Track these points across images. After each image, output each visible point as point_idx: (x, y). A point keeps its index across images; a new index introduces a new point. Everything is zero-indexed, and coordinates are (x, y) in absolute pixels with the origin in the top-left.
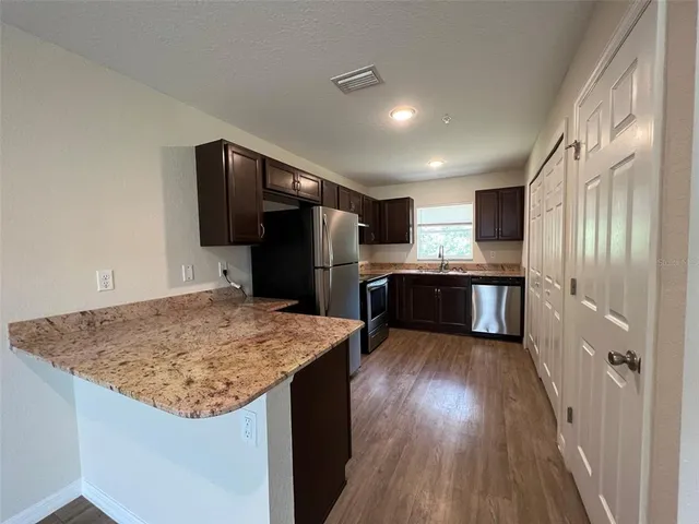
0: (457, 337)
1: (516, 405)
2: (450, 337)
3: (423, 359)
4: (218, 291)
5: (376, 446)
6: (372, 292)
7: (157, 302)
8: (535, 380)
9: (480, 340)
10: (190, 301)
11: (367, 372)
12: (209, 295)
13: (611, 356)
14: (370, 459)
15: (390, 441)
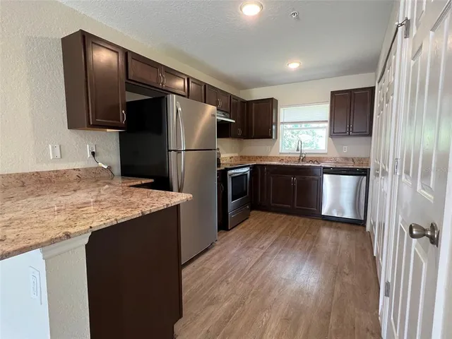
0: (308, 220)
1: (347, 279)
2: (302, 219)
3: (274, 237)
4: (86, 170)
5: (212, 309)
6: (233, 178)
7: (23, 175)
8: (370, 258)
9: (328, 223)
10: (57, 176)
11: (223, 245)
12: (77, 173)
13: (411, 229)
14: (203, 319)
15: (226, 305)
